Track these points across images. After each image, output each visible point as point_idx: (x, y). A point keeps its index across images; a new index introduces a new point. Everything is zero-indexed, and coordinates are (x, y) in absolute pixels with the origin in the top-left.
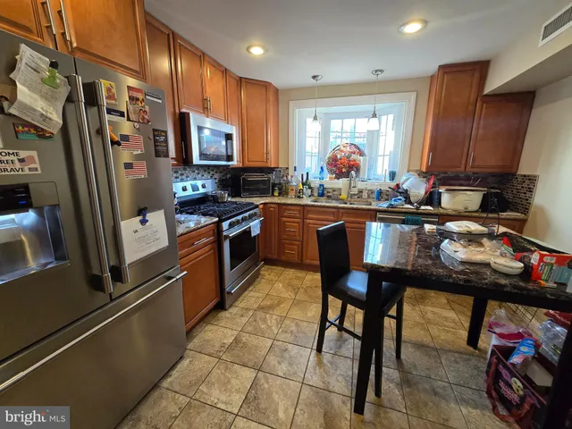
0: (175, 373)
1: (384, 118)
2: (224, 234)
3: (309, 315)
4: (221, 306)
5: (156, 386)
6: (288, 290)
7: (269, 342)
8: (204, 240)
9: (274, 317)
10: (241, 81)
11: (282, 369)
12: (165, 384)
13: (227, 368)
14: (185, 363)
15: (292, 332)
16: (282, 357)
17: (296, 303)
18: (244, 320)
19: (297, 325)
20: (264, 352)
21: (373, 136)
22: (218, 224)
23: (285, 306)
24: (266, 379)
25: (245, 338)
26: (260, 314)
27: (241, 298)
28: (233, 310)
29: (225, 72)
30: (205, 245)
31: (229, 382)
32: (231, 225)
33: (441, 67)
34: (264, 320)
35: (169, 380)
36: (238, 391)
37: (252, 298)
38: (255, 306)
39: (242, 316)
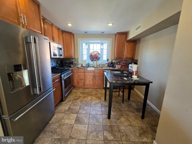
0: (53, 119)
1: (104, 44)
2: (62, 78)
3: (89, 99)
4: (62, 100)
5: (48, 123)
6: (81, 94)
7: (79, 107)
8: (57, 80)
9: (79, 101)
10: (63, 32)
11: (84, 112)
12: (50, 122)
13: (68, 115)
14: (55, 116)
15: (85, 104)
16: (83, 110)
17: (84, 97)
18: (70, 103)
19: (86, 102)
20: (78, 109)
21: (102, 50)
22: (61, 75)
23: (82, 98)
24: (80, 115)
25: (72, 107)
26: (75, 101)
27: (68, 98)
28: (66, 101)
29: (59, 29)
30: (58, 82)
31: (70, 118)
32: (64, 76)
33: (117, 33)
34: (76, 102)
35: (51, 121)
36: (73, 119)
37: (71, 97)
38: (73, 99)
39: (69, 102)
